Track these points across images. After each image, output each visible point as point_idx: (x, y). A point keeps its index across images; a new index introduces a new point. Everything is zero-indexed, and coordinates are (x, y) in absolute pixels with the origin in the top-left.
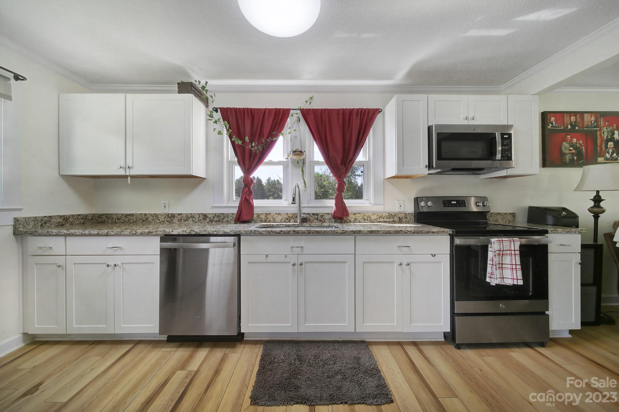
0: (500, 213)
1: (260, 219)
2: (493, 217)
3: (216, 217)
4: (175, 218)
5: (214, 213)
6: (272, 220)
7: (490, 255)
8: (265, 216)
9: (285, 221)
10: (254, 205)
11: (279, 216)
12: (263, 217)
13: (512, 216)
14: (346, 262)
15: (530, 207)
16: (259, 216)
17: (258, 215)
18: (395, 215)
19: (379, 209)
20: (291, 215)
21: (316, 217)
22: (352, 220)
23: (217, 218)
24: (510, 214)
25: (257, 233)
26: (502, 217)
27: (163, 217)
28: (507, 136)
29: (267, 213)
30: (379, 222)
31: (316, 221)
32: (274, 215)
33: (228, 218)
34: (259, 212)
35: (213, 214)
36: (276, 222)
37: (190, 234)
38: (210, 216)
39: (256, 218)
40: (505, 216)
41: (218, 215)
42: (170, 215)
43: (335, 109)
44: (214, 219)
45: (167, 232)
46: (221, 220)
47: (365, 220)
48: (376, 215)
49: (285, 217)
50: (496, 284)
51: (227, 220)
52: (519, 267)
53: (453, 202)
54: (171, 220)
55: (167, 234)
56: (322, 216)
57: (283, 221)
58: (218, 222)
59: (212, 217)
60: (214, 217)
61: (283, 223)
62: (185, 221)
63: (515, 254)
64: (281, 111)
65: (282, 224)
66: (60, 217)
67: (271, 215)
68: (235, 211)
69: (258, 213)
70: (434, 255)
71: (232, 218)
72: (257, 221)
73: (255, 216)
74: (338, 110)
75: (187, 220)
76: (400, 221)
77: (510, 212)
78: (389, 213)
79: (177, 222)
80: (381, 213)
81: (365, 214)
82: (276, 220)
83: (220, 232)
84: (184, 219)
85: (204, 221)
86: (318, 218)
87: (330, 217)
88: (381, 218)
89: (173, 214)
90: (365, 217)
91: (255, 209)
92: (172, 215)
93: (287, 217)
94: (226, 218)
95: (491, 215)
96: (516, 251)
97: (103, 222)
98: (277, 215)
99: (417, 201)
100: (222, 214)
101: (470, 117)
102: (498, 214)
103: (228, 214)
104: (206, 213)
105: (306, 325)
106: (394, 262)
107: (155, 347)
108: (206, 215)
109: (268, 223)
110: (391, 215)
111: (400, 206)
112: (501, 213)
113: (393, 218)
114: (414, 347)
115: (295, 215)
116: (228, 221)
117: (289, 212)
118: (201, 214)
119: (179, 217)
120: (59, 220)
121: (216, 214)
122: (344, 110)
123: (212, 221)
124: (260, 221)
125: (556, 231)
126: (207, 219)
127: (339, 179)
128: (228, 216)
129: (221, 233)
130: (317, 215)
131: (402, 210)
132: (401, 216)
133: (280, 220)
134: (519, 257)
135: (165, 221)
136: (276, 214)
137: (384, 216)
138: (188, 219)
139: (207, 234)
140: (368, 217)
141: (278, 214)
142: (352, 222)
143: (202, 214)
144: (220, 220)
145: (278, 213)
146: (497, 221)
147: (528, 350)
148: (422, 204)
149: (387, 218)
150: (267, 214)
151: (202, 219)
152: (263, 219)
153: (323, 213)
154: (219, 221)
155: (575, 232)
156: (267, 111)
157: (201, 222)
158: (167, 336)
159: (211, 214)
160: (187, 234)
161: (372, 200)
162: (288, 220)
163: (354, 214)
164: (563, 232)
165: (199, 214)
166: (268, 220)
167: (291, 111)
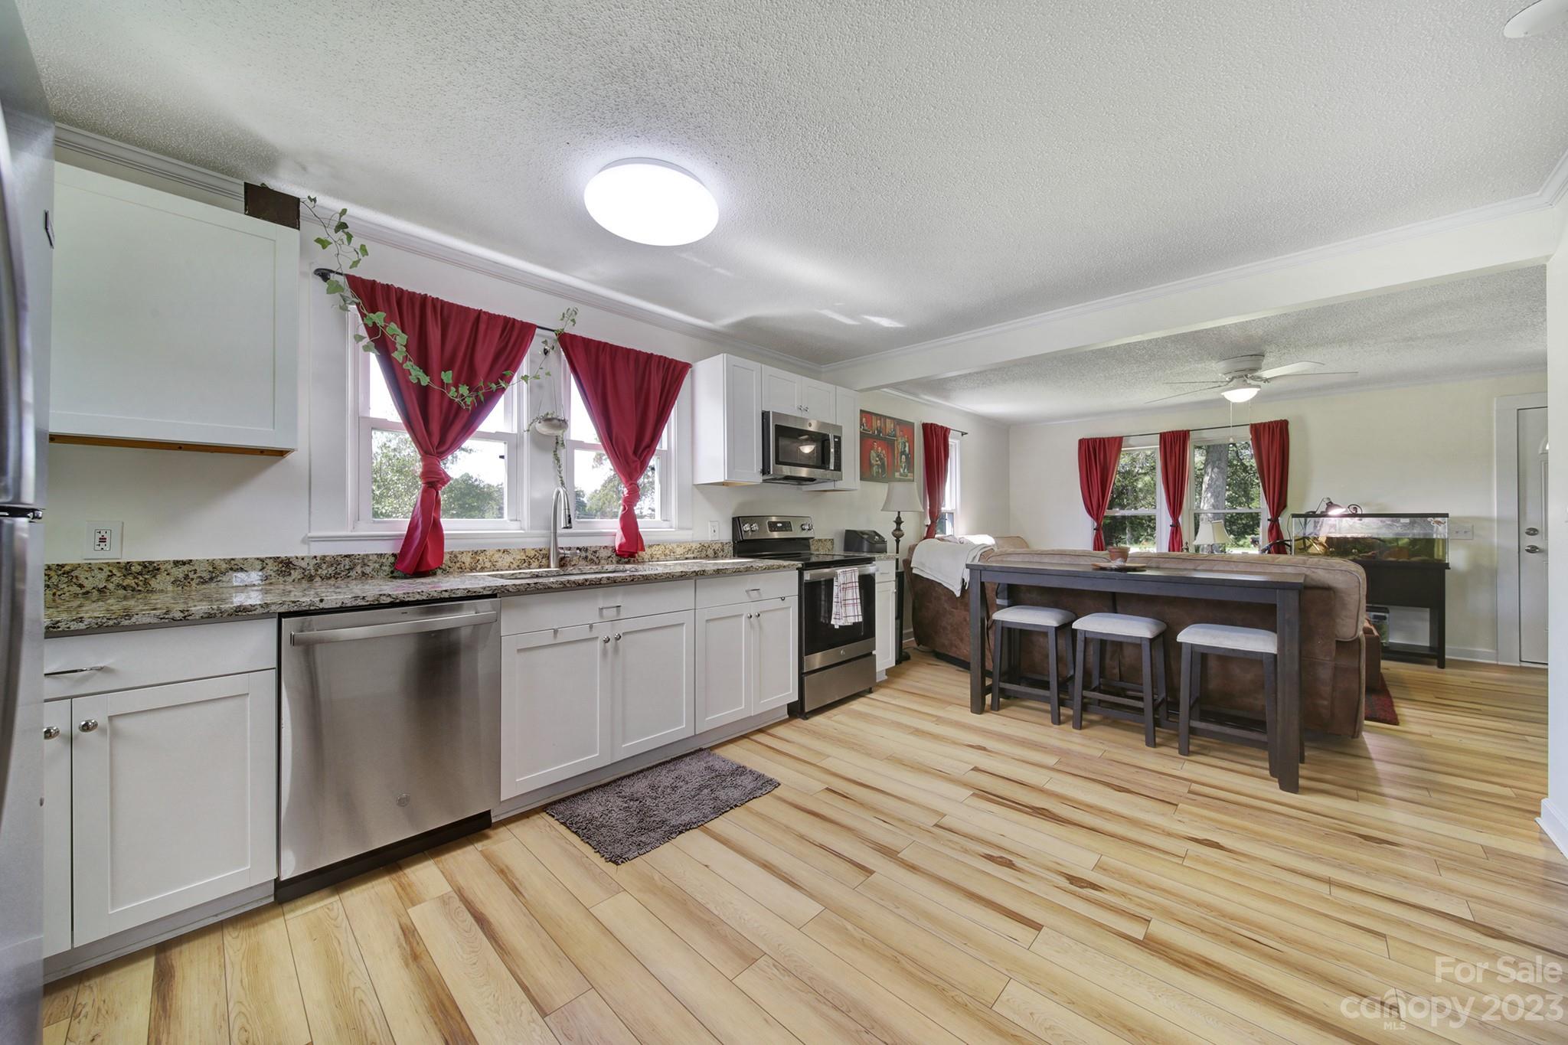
1: (458, 565)
2: (815, 545)
3: (324, 566)
4: (158, 576)
5: (319, 554)
6: (488, 564)
7: (835, 590)
8: (472, 558)
9: (518, 566)
11: (506, 556)
12: (467, 560)
13: (830, 543)
14: (683, 624)
15: (847, 531)
16: (456, 557)
17: (454, 557)
18: (709, 546)
20: (532, 553)
21: (584, 554)
22: (646, 555)
23: (328, 567)
25: (541, 587)
26: (823, 545)
27: (103, 575)
28: (838, 440)
29: (475, 550)
30: (687, 559)
31: (584, 561)
32: (493, 555)
33: (367, 568)
34: (456, 550)
35: (315, 557)
36: (498, 570)
37: (376, 602)
38: (303, 564)
39: (449, 563)
40: (825, 543)
41: (335, 561)
42: (136, 569)
44: (320, 570)
45: (304, 605)
46: (343, 573)
47: (666, 555)
48: (682, 547)
49: (519, 557)
50: (840, 626)
51: (363, 572)
52: (859, 601)
53: (778, 525)
54: (141, 583)
55: (304, 608)
56: (595, 552)
57: (515, 566)
58: (333, 579)
59: (311, 567)
60: (318, 567)
61: (513, 570)
62: (205, 582)
63: (854, 587)
64: (517, 326)
65: (523, 573)
67: (486, 555)
68: (391, 547)
69: (452, 552)
71: (377, 566)
72: (451, 570)
73: (446, 557)
75: (211, 579)
76: (716, 556)
78: (699, 543)
79: (170, 588)
81: (667, 547)
82: (499, 565)
83: (457, 592)
84: (201, 577)
85: (281, 579)
86: (586, 557)
87: (609, 553)
89: (151, 563)
90: (667, 552)
91: (446, 542)
92: (145, 567)
93: (524, 557)
94: (359, 566)
95: (813, 542)
96: (856, 583)
98: (500, 554)
99: (737, 522)
100: (346, 556)
101: (804, 407)
102: (819, 540)
103: (367, 555)
104: (289, 555)
105: (624, 746)
106: (742, 615)
108: (291, 563)
109: (479, 572)
110: (703, 545)
111: (714, 531)
112: (822, 540)
113: (705, 551)
114: (763, 734)
115: (541, 552)
116: (364, 574)
117: (529, 547)
118: (271, 558)
119: (179, 572)
121: (325, 556)
122: (636, 353)
123: (311, 579)
124: (458, 568)
125: (875, 559)
126: (292, 572)
127: (630, 482)
128: (366, 561)
130: (586, 550)
131: (717, 537)
132: (716, 547)
133: (508, 565)
134: (858, 589)
135: (111, 586)
136: (499, 551)
137: (693, 548)
138: (217, 576)
139: (424, 600)
140: (671, 551)
141: (504, 552)
142: (644, 561)
143: (276, 559)
144: (339, 574)
145: (502, 549)
146: (819, 550)
147: (862, 700)
148: (747, 527)
149: (698, 551)
150: (476, 553)
151: (273, 574)
152: (467, 564)
153: (596, 547)
154: (336, 576)
155: (886, 559)
156: (484, 318)
157: (271, 583)
159: (308, 557)
160: (368, 603)
161: (674, 521)
162: (526, 564)
163: (650, 546)
164: (879, 558)
165: (262, 560)
166: (479, 567)
167: (537, 329)
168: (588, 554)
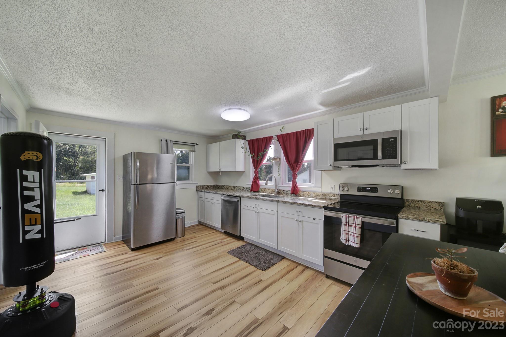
0: (423, 201)
2: (415, 204)
10: (260, 184)
12: (263, 190)
13: (438, 205)
15: (458, 198)
18: (327, 195)
19: (319, 190)
20: (273, 190)
21: (284, 192)
22: (302, 195)
24: (436, 202)
26: (426, 205)
28: (393, 140)
31: (284, 194)
37: (228, 195)
40: (430, 204)
41: (248, 188)
43: (292, 133)
48: (315, 194)
49: (271, 191)
53: (367, 189)
55: (223, 194)
56: (287, 192)
57: (270, 193)
63: (356, 227)
64: (269, 138)
66: (207, 185)
68: (250, 186)
70: (314, 219)
73: (260, 189)
74: (294, 133)
77: (437, 201)
78: (323, 193)
80: (318, 192)
81: (309, 193)
86: (285, 193)
88: (318, 196)
89: (235, 186)
91: (260, 186)
95: (412, 202)
96: (356, 225)
97: (218, 188)
98: (268, 189)
99: (340, 186)
102: (421, 201)
105: (260, 240)
107: (220, 233)
110: (324, 194)
111: (332, 189)
112: (425, 201)
117: (273, 188)
119: (237, 188)
120: (207, 187)
122: (296, 132)
123: (246, 190)
125: (407, 218)
129: (235, 195)
131: (334, 192)
134: (360, 229)
135: (233, 189)
137: (320, 194)
138: (239, 189)
139: (231, 195)
142: (301, 196)
146: (420, 207)
148: (342, 188)
149: (322, 196)
150: (265, 188)
155: (429, 221)
158: (224, 231)
161: (315, 184)
162: (272, 193)
163: (303, 192)
164: (414, 219)
167: (273, 137)
168: (285, 192)
